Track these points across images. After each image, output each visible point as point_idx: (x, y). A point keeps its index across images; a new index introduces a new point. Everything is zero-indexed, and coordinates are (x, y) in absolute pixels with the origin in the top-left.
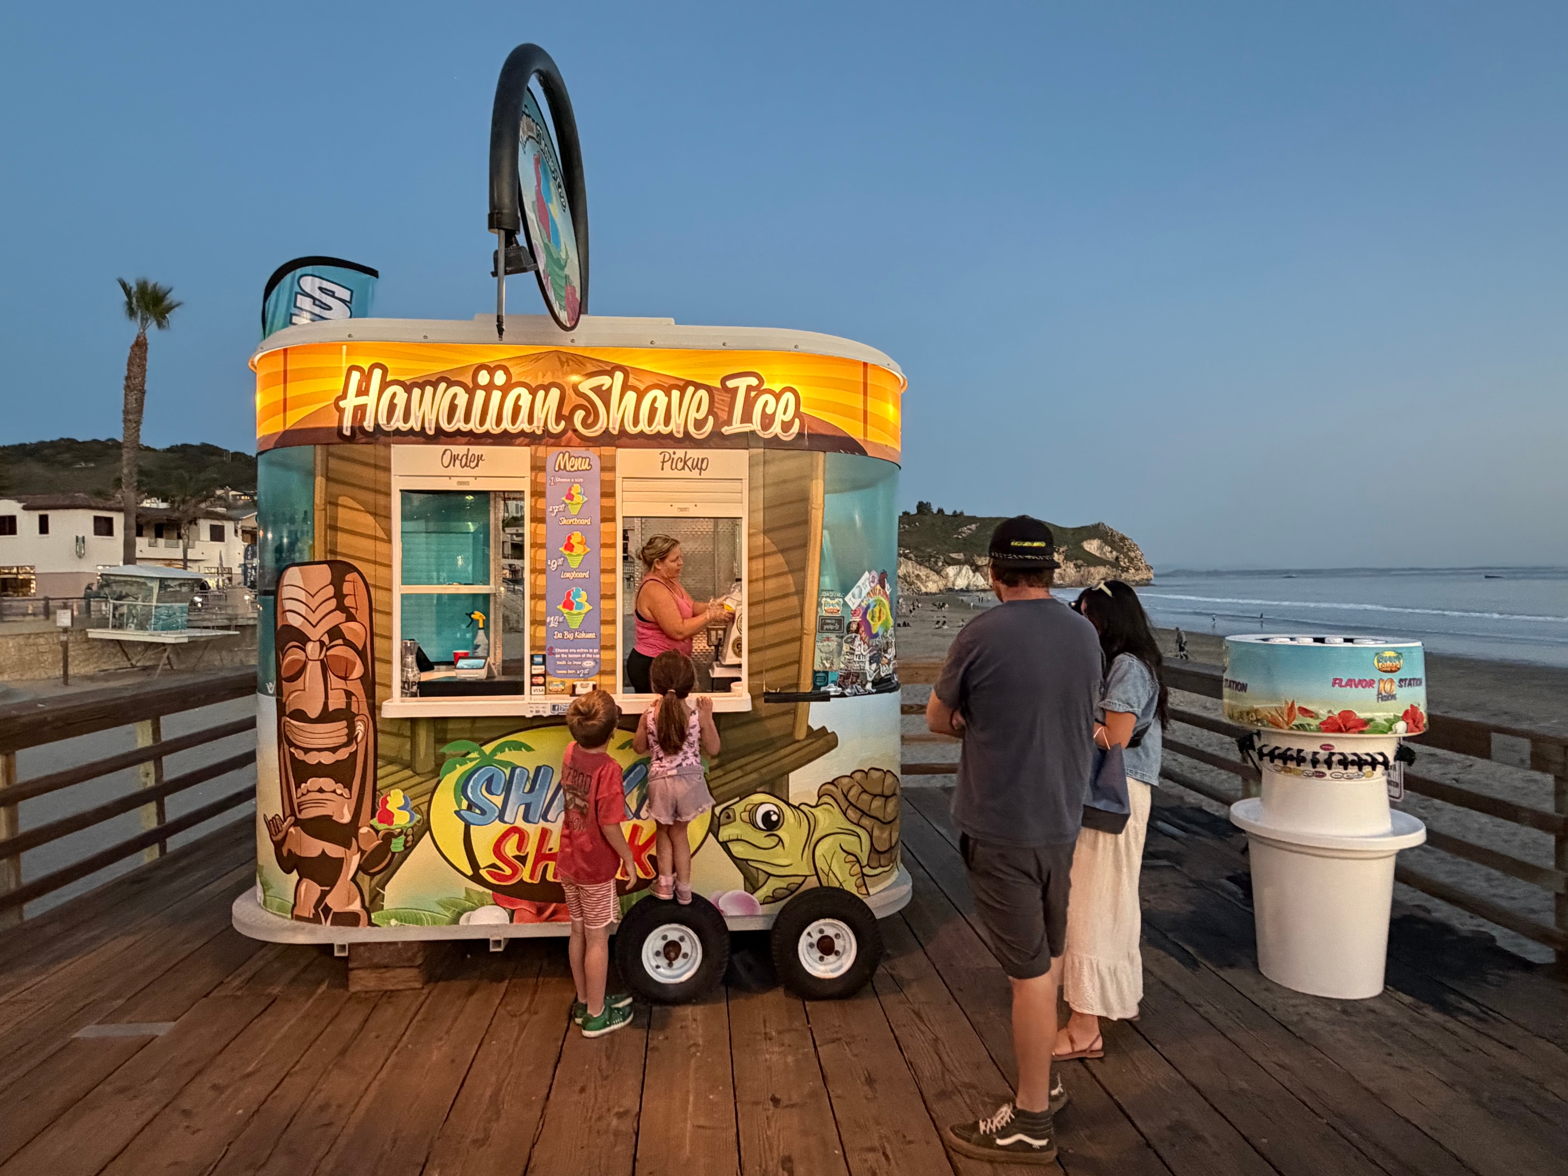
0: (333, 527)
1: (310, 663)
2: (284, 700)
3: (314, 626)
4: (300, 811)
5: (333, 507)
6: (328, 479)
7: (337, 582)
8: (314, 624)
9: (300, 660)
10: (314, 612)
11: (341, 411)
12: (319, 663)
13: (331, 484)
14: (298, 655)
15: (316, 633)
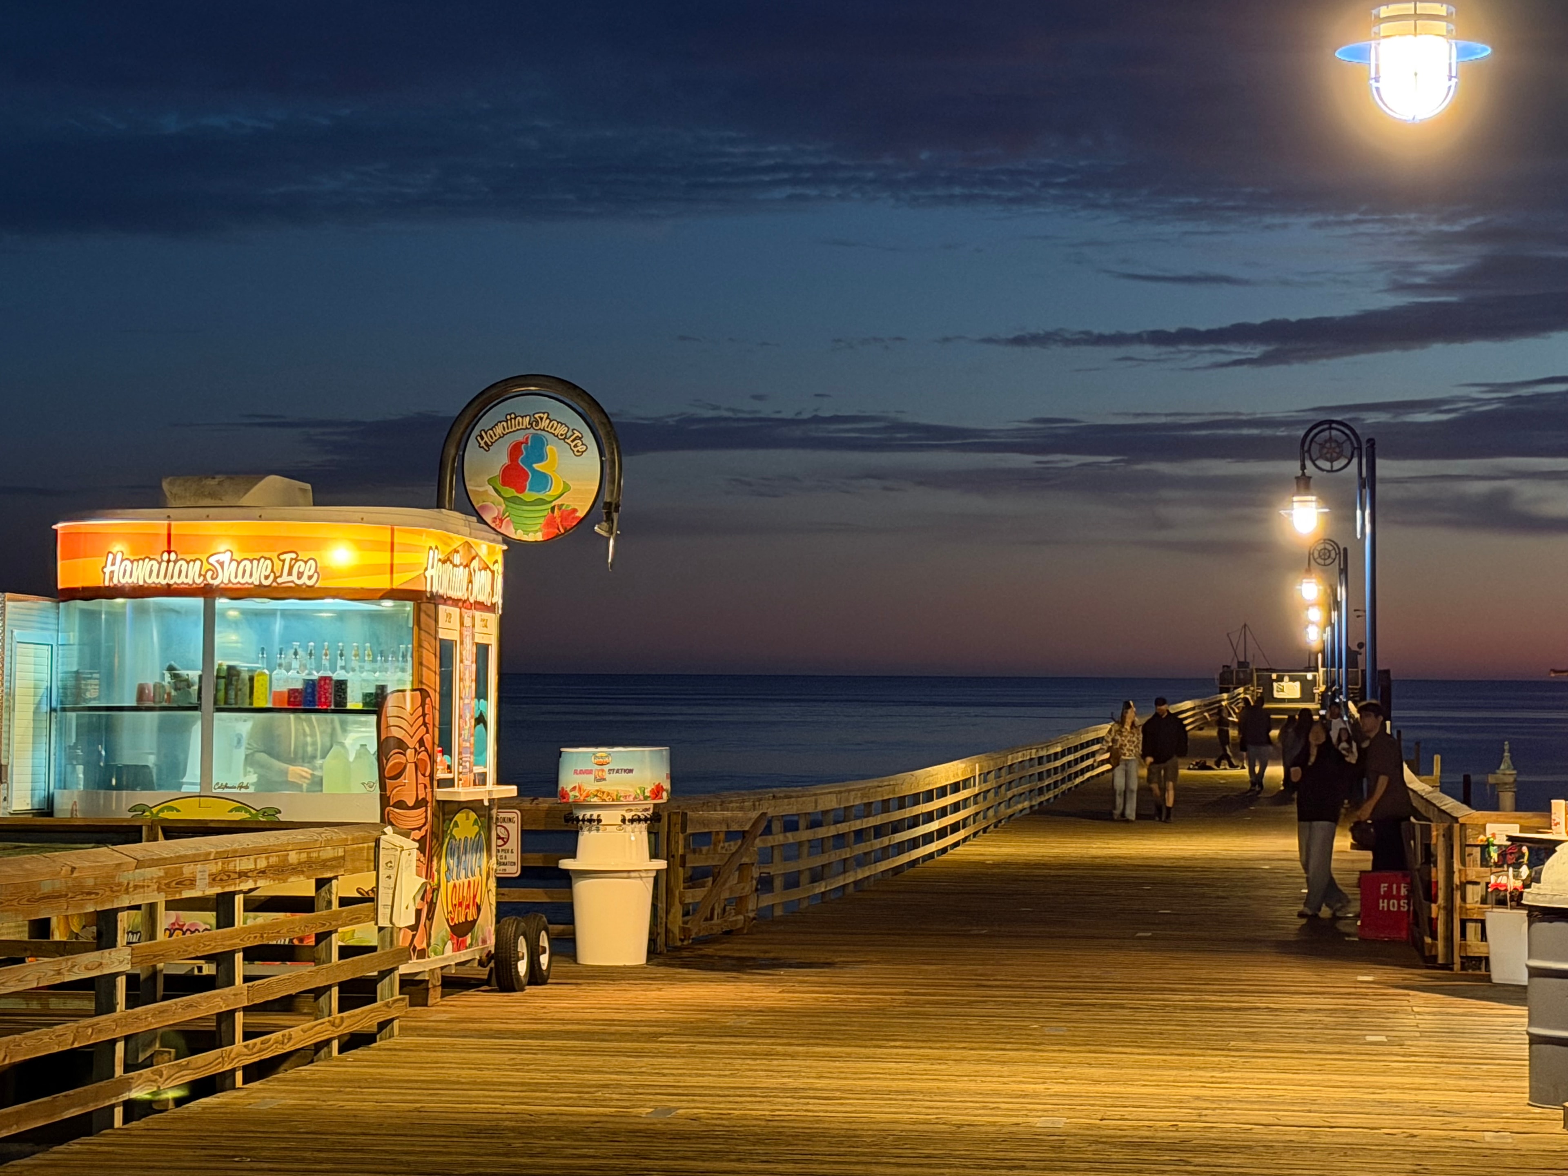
1: (408, 765)
2: (388, 793)
3: (411, 738)
6: (420, 628)
7: (423, 705)
8: (411, 735)
9: (401, 763)
10: (411, 727)
11: (426, 578)
12: (413, 764)
13: (421, 631)
14: (402, 759)
15: (412, 743)
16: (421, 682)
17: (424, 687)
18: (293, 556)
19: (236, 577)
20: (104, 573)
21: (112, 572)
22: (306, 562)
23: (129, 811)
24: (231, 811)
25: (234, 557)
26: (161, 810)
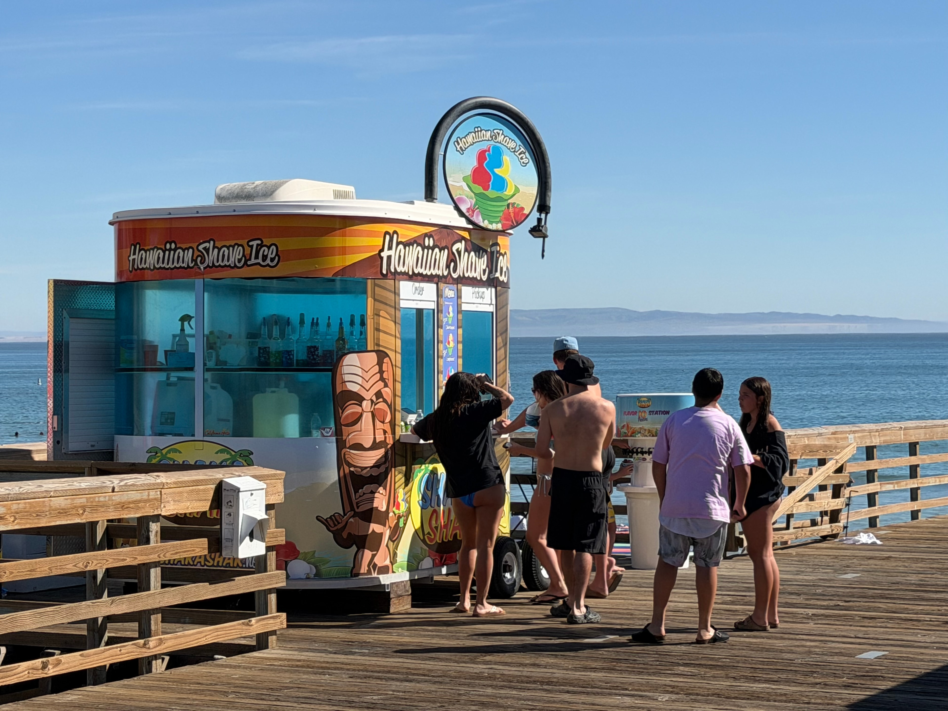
0: (378, 330)
1: (365, 415)
2: (344, 438)
3: (368, 391)
4: (358, 507)
5: (378, 317)
6: (375, 300)
7: (380, 363)
8: (368, 389)
9: (358, 412)
10: (367, 382)
11: (382, 258)
12: (370, 413)
13: (376, 302)
14: (358, 409)
15: (369, 395)
16: (378, 345)
17: (381, 349)
18: (259, 242)
19: (218, 261)
20: (129, 261)
21: (134, 260)
22: (269, 248)
23: (147, 452)
24: (217, 453)
25: (216, 245)
26: (169, 452)
